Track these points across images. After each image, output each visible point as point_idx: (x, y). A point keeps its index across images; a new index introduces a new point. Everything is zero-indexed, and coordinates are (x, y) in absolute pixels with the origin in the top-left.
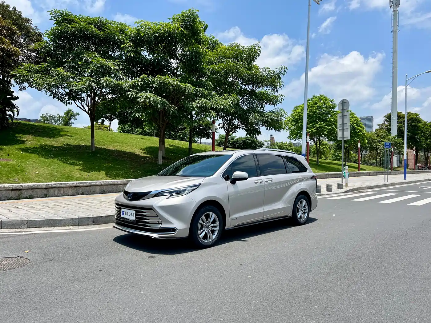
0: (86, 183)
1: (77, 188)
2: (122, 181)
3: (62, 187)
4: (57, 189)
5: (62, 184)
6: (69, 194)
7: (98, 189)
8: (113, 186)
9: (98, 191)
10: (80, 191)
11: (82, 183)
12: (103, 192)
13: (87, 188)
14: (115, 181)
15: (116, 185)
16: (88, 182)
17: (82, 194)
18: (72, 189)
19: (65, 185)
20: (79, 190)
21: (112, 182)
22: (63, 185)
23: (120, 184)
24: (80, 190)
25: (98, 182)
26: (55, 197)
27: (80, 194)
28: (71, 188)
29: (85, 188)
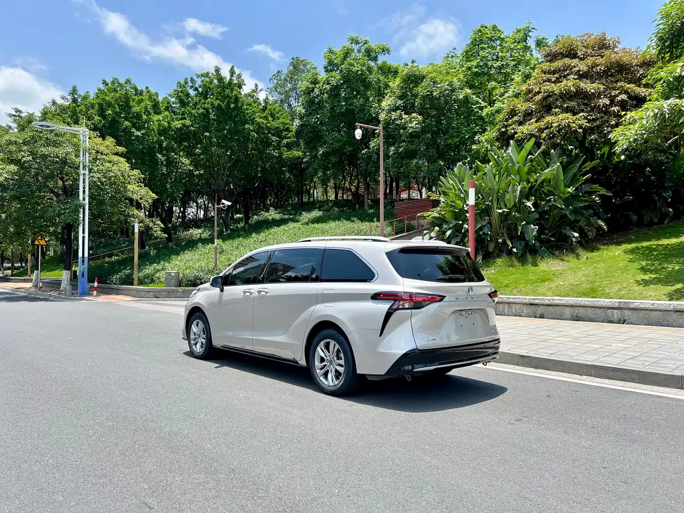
0: (543, 299)
1: (534, 306)
2: (610, 302)
3: (514, 303)
4: (506, 306)
5: (510, 298)
6: (523, 314)
7: (568, 311)
8: (598, 310)
9: (568, 315)
10: (539, 312)
11: (538, 299)
12: (578, 319)
13: (550, 308)
14: (595, 301)
15: (603, 308)
16: (547, 299)
17: (542, 317)
18: (527, 307)
19: (513, 300)
20: (537, 310)
21: (588, 301)
22: (511, 300)
23: (613, 308)
24: (540, 310)
25: (564, 300)
26: (504, 315)
27: (537, 316)
28: (525, 306)
29: (545, 307)
